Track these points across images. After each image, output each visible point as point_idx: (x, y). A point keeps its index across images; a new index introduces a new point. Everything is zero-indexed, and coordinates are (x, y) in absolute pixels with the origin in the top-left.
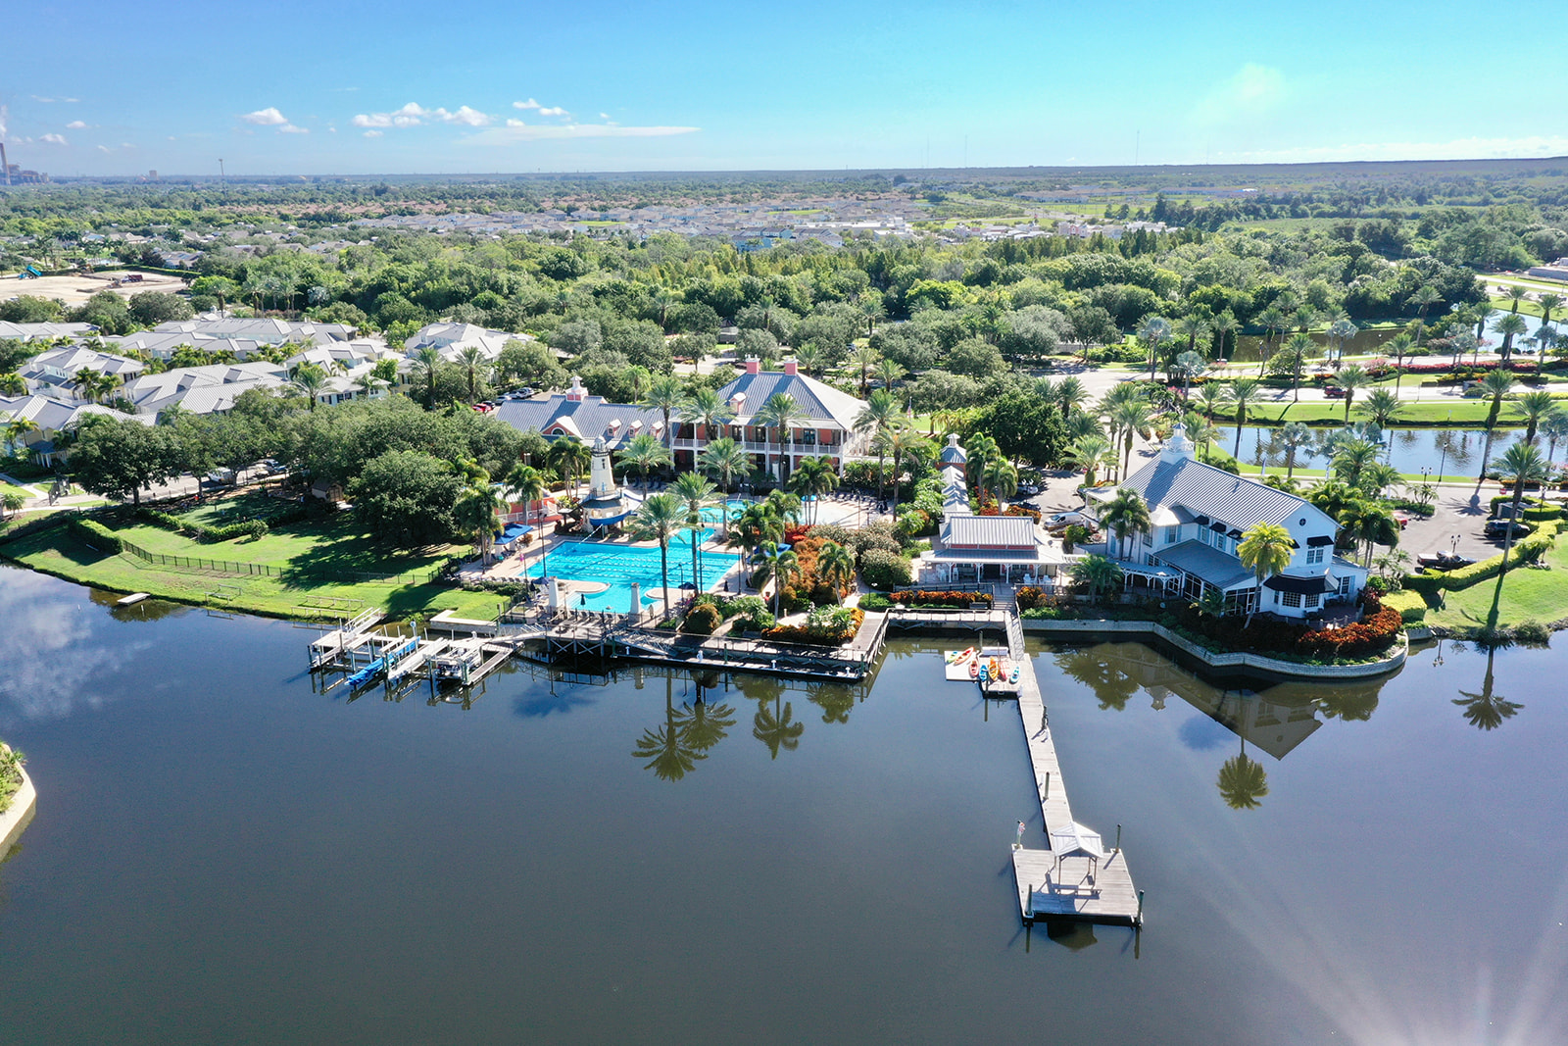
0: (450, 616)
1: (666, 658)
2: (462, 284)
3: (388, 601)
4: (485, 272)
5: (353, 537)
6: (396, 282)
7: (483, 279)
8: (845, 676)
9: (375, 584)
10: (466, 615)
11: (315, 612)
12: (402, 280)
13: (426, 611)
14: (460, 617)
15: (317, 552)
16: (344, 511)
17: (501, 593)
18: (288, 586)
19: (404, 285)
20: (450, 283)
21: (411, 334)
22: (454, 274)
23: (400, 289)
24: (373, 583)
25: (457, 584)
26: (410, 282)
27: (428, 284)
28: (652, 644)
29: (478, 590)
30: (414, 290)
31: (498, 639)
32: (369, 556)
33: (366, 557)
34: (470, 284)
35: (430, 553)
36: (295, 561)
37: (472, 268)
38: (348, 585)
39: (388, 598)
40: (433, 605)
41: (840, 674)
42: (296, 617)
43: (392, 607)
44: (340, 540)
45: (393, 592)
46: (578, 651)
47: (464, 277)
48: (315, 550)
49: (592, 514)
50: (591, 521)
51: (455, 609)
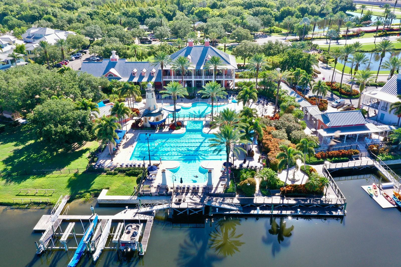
0: (107, 194)
1: (239, 213)
2: (35, 12)
3: (68, 186)
4: (42, 8)
5: (32, 142)
6: (9, 12)
7: (43, 10)
8: (337, 214)
9: (57, 175)
10: (116, 192)
11: (27, 200)
12: (12, 11)
13: (92, 191)
14: (113, 195)
15: (18, 153)
16: (23, 124)
17: (129, 175)
18: (7, 181)
19: (13, 13)
20: (31, 12)
21: (23, 32)
22: (31, 9)
23: (11, 15)
24: (56, 173)
25: (101, 170)
26: (15, 12)
27: (22, 13)
28: (228, 204)
29: (115, 174)
30: (17, 15)
31: (143, 210)
32: (47, 154)
33: (45, 155)
34: (38, 12)
35: (77, 148)
36: (6, 162)
37: (38, 6)
38: (41, 177)
39: (67, 184)
40: (94, 186)
41: (334, 213)
42: (17, 204)
43: (72, 190)
44: (27, 144)
45: (69, 180)
46: (189, 213)
47: (36, 10)
48: (16, 152)
49: (150, 119)
50: (150, 123)
51: (108, 188)
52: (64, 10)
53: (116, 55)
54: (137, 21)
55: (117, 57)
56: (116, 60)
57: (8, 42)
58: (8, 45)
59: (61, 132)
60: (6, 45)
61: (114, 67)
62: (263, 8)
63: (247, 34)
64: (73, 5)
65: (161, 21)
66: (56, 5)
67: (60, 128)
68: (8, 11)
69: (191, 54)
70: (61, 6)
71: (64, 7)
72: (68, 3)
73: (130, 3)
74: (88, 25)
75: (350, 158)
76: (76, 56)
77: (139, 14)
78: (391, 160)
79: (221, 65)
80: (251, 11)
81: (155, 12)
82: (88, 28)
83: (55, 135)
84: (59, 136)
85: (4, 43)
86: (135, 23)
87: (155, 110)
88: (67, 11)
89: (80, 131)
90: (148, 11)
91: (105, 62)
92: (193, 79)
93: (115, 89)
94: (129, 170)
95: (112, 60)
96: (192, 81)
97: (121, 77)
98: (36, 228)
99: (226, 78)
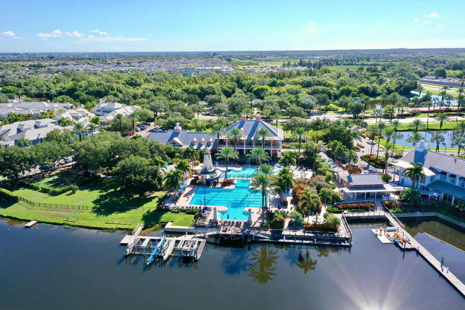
0: (172, 225)
1: (270, 240)
2: (102, 88)
3: (143, 219)
4: (108, 84)
5: (113, 190)
6: (79, 88)
7: (108, 86)
8: (345, 244)
9: (134, 212)
10: (178, 224)
11: (114, 226)
12: (80, 87)
13: (160, 223)
14: (176, 225)
15: (102, 197)
16: (103, 178)
17: (189, 213)
18: (98, 214)
19: (81, 89)
20: (97, 88)
21: (93, 106)
22: (98, 85)
23: (80, 90)
24: (133, 211)
25: (167, 210)
26: (83, 87)
27: (90, 88)
28: (263, 234)
29: (178, 212)
30: (85, 90)
31: (198, 235)
32: (125, 198)
33: (123, 199)
34: (104, 88)
35: (148, 196)
36: (95, 202)
37: (104, 82)
38: (122, 213)
39: (142, 218)
40: (162, 220)
41: (343, 244)
42: (106, 229)
43: (145, 222)
44: (109, 192)
45: (143, 215)
46: (233, 239)
47: (102, 86)
48: (101, 196)
49: (206, 177)
50: (206, 179)
51: (173, 222)
52: (127, 86)
53: (179, 127)
54: (197, 98)
55: (180, 128)
56: (179, 130)
57: (83, 115)
58: (82, 117)
59: (139, 180)
60: (81, 117)
61: (177, 136)
62: (323, 87)
63: (300, 112)
64: (136, 81)
65: (220, 98)
66: (120, 81)
67: (138, 178)
68: (77, 86)
69: (244, 126)
70: (125, 82)
71: (127, 83)
72: (132, 79)
73: (191, 80)
74: (153, 100)
75: (367, 209)
76: (141, 128)
77: (199, 90)
78: (401, 213)
79: (269, 136)
80: (309, 89)
81: (214, 89)
82: (153, 104)
83: (134, 182)
84: (137, 183)
85: (80, 115)
86: (195, 99)
87: (211, 169)
88: (130, 87)
89: (152, 181)
90: (208, 88)
91: (170, 132)
92: (245, 148)
93: (177, 154)
94: (189, 210)
95: (176, 130)
96: (244, 150)
97: (182, 145)
98: (122, 242)
99: (274, 148)
